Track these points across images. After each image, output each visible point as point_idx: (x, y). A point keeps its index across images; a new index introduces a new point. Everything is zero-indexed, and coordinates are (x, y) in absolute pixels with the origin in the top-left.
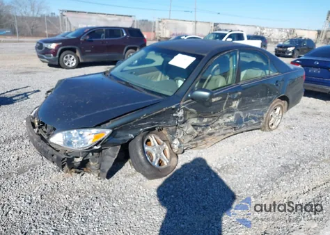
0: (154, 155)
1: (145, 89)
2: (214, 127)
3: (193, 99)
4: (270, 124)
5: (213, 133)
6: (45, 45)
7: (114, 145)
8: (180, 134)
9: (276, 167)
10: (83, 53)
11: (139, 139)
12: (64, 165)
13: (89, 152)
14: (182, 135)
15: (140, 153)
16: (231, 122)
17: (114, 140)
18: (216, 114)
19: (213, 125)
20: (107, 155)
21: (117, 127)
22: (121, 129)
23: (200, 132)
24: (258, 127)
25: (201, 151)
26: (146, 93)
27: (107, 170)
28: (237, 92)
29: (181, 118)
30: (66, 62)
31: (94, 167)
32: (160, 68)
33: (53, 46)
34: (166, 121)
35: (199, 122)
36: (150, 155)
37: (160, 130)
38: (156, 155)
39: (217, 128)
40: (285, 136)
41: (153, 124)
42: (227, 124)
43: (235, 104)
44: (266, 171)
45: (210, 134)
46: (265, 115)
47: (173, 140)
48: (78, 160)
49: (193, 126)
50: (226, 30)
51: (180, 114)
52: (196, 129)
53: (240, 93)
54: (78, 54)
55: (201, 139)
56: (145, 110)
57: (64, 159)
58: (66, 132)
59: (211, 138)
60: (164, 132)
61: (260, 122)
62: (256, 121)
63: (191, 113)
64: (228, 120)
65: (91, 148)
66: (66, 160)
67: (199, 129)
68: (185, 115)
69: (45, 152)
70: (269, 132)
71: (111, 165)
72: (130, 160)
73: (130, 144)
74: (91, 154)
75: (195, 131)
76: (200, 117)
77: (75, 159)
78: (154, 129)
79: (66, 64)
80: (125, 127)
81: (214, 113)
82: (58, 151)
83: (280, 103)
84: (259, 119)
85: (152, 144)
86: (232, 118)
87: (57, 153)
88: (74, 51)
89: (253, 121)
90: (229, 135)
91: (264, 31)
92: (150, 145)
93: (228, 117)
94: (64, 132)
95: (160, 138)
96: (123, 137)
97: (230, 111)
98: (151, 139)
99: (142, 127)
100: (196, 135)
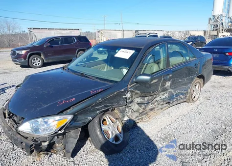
0: (110, 133)
1: (97, 78)
2: (154, 103)
3: (137, 83)
4: (193, 97)
5: (154, 108)
6: (17, 52)
7: (76, 128)
8: (129, 112)
9: (208, 132)
10: (46, 56)
11: (96, 120)
12: (33, 151)
13: (54, 136)
14: (130, 113)
15: (99, 133)
16: (166, 98)
17: (76, 124)
18: (155, 93)
19: (153, 102)
20: (70, 137)
21: (77, 112)
22: (81, 114)
23: (144, 109)
24: (185, 100)
25: (146, 124)
26: (99, 81)
27: (71, 151)
28: (169, 75)
29: (129, 98)
30: (34, 63)
31: (59, 148)
32: (105, 61)
33: (23, 52)
34: (118, 102)
35: (142, 100)
36: (107, 133)
37: (113, 110)
38: (112, 132)
39: (156, 104)
40: (206, 105)
41: (107, 106)
42: (163, 100)
43: (168, 84)
44: (201, 136)
45: (152, 109)
46: (189, 90)
47: (124, 117)
48: (45, 144)
49: (138, 104)
50: (145, 34)
51: (128, 95)
52: (141, 107)
53: (171, 75)
54: (42, 57)
55: (145, 114)
56: (100, 95)
57: (32, 145)
58: (33, 120)
59: (152, 112)
60: (116, 111)
61: (186, 97)
62: (183, 95)
63: (136, 94)
64: (163, 97)
65: (56, 133)
66: (34, 145)
67: (143, 106)
68: (132, 96)
69: (15, 140)
70: (192, 104)
71: (74, 145)
72: (89, 138)
73: (89, 125)
74: (56, 137)
75: (140, 108)
76: (143, 96)
77: (43, 143)
78: (108, 110)
79: (34, 65)
80: (84, 111)
81: (153, 92)
82: (27, 138)
83: (198, 81)
84: (185, 94)
85: (108, 123)
86: (166, 95)
87: (25, 140)
88: (39, 55)
89: (181, 96)
90: (165, 108)
91: (169, 34)
92: (106, 124)
93: (163, 95)
94: (31, 121)
95: (113, 117)
96: (83, 120)
97: (165, 90)
98: (106, 119)
99: (98, 110)
100: (141, 111)
